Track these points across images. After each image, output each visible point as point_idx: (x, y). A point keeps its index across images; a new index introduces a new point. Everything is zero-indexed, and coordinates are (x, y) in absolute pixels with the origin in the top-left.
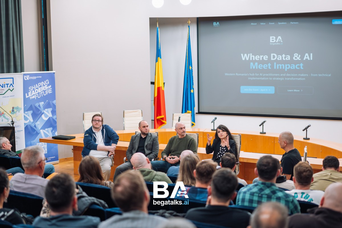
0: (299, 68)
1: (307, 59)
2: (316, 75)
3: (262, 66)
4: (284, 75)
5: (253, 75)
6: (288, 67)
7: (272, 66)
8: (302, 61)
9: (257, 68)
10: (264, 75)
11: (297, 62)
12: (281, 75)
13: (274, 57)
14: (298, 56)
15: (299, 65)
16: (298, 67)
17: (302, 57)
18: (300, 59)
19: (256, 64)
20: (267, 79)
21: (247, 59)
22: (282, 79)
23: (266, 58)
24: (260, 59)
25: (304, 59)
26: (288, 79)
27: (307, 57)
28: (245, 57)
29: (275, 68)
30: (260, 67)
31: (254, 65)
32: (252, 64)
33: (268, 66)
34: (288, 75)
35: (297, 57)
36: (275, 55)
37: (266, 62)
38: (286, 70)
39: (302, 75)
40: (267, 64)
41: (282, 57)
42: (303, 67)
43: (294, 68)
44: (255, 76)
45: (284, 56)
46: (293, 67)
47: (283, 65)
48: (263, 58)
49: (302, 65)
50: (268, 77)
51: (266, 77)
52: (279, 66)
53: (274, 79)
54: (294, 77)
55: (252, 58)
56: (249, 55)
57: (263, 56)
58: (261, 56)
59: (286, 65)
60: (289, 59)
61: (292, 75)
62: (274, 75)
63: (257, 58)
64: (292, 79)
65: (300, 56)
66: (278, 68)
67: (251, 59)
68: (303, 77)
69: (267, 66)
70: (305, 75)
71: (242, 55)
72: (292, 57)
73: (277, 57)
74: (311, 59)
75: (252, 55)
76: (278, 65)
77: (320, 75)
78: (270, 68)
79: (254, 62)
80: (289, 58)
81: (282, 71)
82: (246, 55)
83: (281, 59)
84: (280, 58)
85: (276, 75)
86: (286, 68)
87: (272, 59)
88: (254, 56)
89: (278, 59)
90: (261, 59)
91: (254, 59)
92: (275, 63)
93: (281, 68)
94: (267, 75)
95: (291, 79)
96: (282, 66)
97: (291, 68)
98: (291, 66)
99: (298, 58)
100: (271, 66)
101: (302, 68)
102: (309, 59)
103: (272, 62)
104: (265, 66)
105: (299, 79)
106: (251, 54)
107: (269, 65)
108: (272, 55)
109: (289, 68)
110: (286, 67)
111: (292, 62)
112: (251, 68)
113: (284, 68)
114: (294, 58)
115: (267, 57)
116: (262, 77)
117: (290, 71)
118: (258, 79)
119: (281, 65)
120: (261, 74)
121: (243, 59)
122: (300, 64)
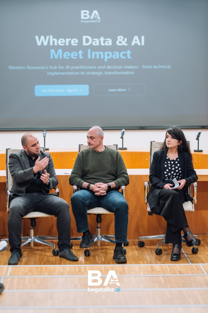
0: (124, 58)
1: (136, 45)
2: (150, 67)
3: (69, 55)
4: (104, 67)
5: (55, 67)
6: (108, 55)
7: (85, 55)
8: (129, 47)
9: (61, 57)
10: (72, 68)
11: (123, 48)
12: (99, 68)
13: (87, 41)
14: (124, 40)
15: (124, 52)
16: (124, 55)
17: (129, 42)
18: (126, 45)
19: (60, 51)
20: (77, 73)
21: (45, 44)
22: (99, 74)
23: (75, 42)
24: (65, 43)
25: (133, 44)
26: (109, 73)
27: (136, 41)
28: (41, 41)
29: (89, 57)
30: (66, 55)
31: (56, 52)
32: (52, 51)
33: (78, 54)
34: (109, 67)
35: (121, 41)
36: (89, 38)
37: (76, 49)
38: (106, 60)
39: (130, 67)
40: (77, 51)
41: (100, 42)
42: (131, 55)
43: (118, 57)
44: (58, 70)
45: (102, 39)
46: (117, 55)
47: (102, 53)
48: (70, 42)
49: (129, 52)
50: (79, 70)
51: (75, 70)
52: (96, 55)
53: (88, 73)
54: (118, 70)
55: (54, 42)
56: (48, 37)
57: (70, 39)
58: (68, 40)
59: (106, 53)
60: (110, 44)
61: (115, 67)
62: (88, 67)
63: (61, 42)
64: (115, 73)
65: (126, 39)
66: (93, 57)
67: (51, 44)
68: (130, 70)
69: (76, 55)
70: (134, 67)
71: (37, 37)
72: (114, 41)
73: (93, 41)
74: (143, 44)
75: (53, 38)
76: (93, 53)
77: (155, 67)
78: (81, 57)
79: (57, 48)
80: (109, 42)
81: (100, 62)
82: (42, 37)
83: (98, 44)
84: (96, 42)
85: (91, 68)
86: (106, 58)
87: (84, 44)
88: (55, 40)
89: (94, 44)
90: (67, 44)
91: (56, 44)
92: (89, 51)
93: (98, 57)
94: (77, 68)
95: (113, 73)
96: (100, 55)
97: (114, 57)
98: (113, 54)
99: (124, 43)
100: (83, 55)
101: (129, 57)
102: (139, 44)
103: (85, 49)
104: (73, 55)
105: (126, 73)
106: (51, 37)
107: (81, 52)
108: (84, 37)
109: (110, 57)
110: (106, 56)
111: (115, 48)
112: (52, 57)
113: (102, 57)
114: (118, 43)
115: (77, 41)
116: (70, 70)
117: (112, 62)
118: (63, 74)
119: (98, 53)
120: (67, 67)
121: (39, 44)
122: (126, 51)
